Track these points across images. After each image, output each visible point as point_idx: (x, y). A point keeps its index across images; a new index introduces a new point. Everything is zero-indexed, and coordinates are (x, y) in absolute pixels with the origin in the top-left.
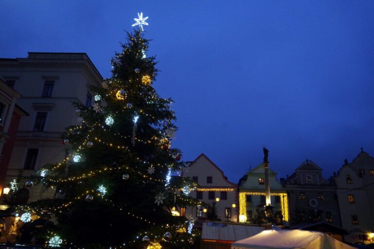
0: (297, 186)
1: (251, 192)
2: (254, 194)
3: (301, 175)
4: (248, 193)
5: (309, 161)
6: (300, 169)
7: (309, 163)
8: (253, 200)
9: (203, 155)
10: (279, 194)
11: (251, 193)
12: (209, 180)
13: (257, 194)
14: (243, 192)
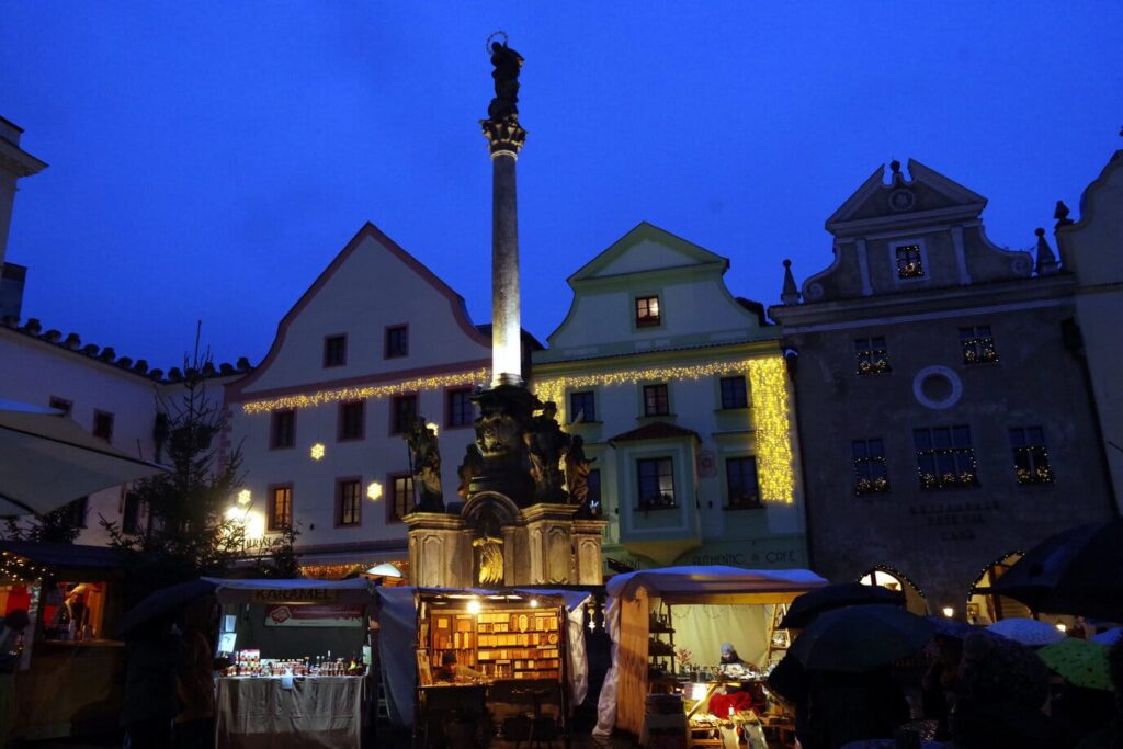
0: (833, 306)
1: (590, 371)
2: (608, 379)
3: (861, 246)
4: (580, 382)
5: (903, 169)
6: (853, 218)
7: (907, 178)
8: (603, 410)
9: (369, 229)
10: (739, 366)
11: (593, 380)
12: (396, 340)
13: (621, 377)
14: (555, 375)
